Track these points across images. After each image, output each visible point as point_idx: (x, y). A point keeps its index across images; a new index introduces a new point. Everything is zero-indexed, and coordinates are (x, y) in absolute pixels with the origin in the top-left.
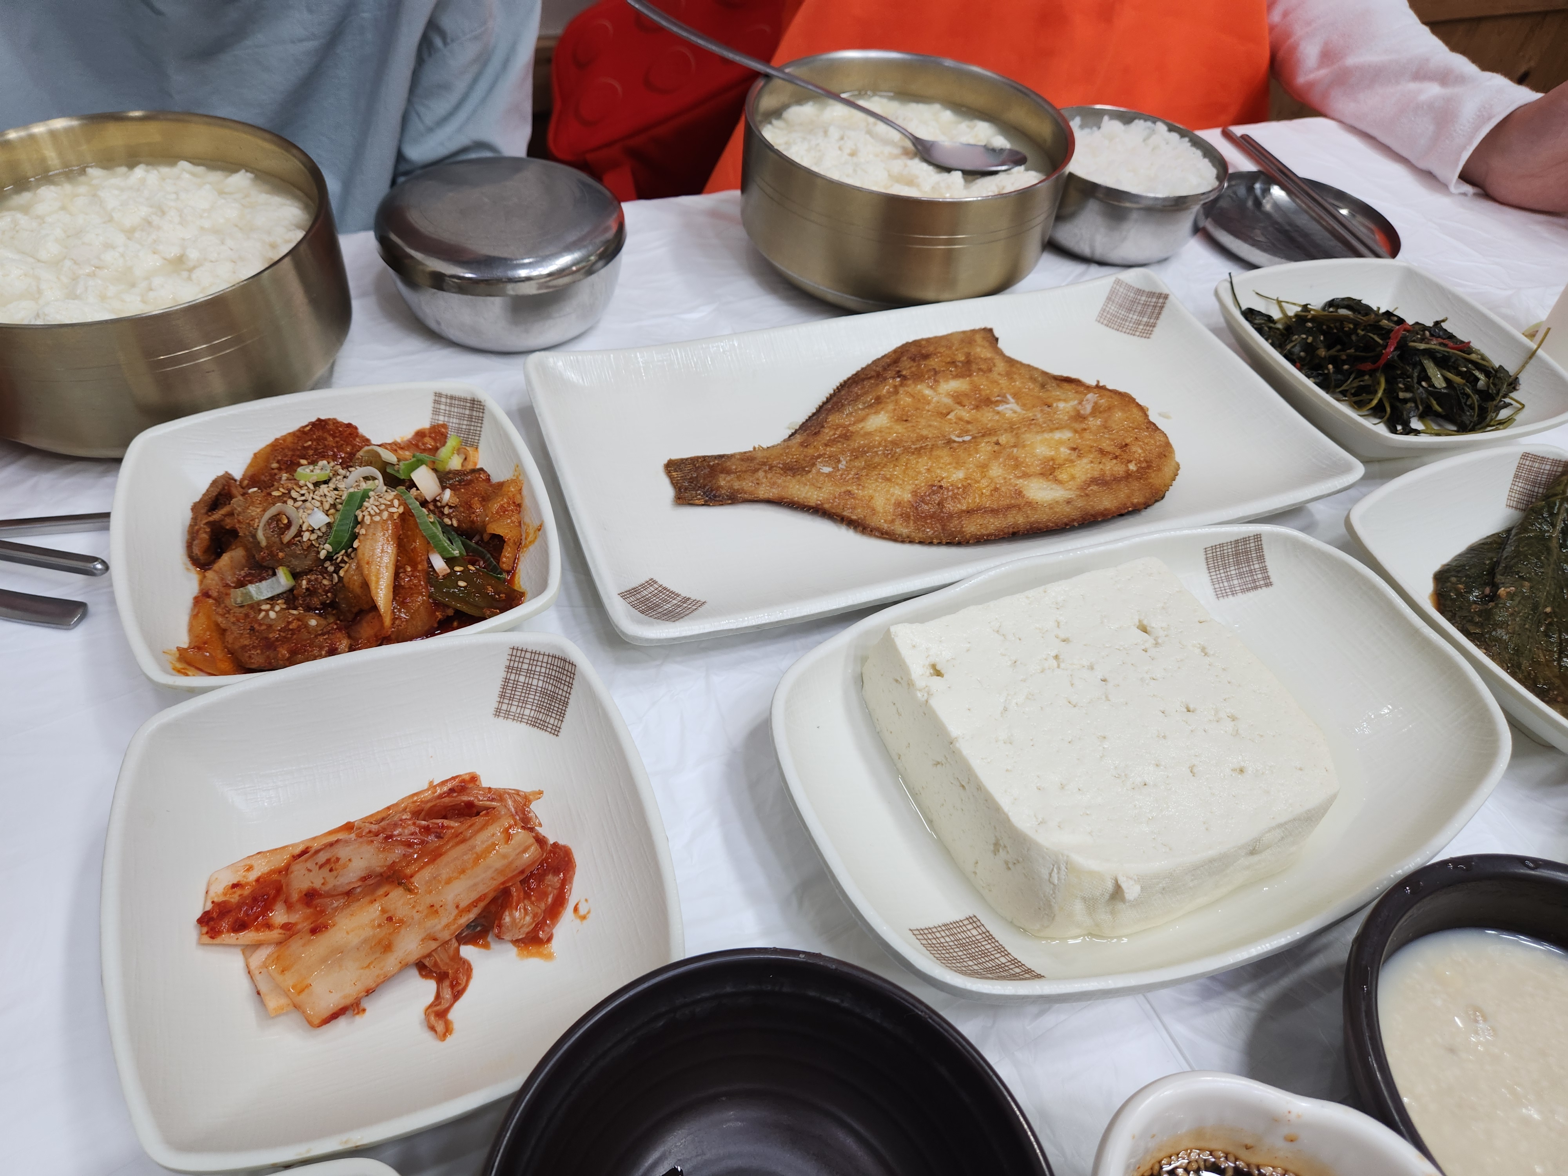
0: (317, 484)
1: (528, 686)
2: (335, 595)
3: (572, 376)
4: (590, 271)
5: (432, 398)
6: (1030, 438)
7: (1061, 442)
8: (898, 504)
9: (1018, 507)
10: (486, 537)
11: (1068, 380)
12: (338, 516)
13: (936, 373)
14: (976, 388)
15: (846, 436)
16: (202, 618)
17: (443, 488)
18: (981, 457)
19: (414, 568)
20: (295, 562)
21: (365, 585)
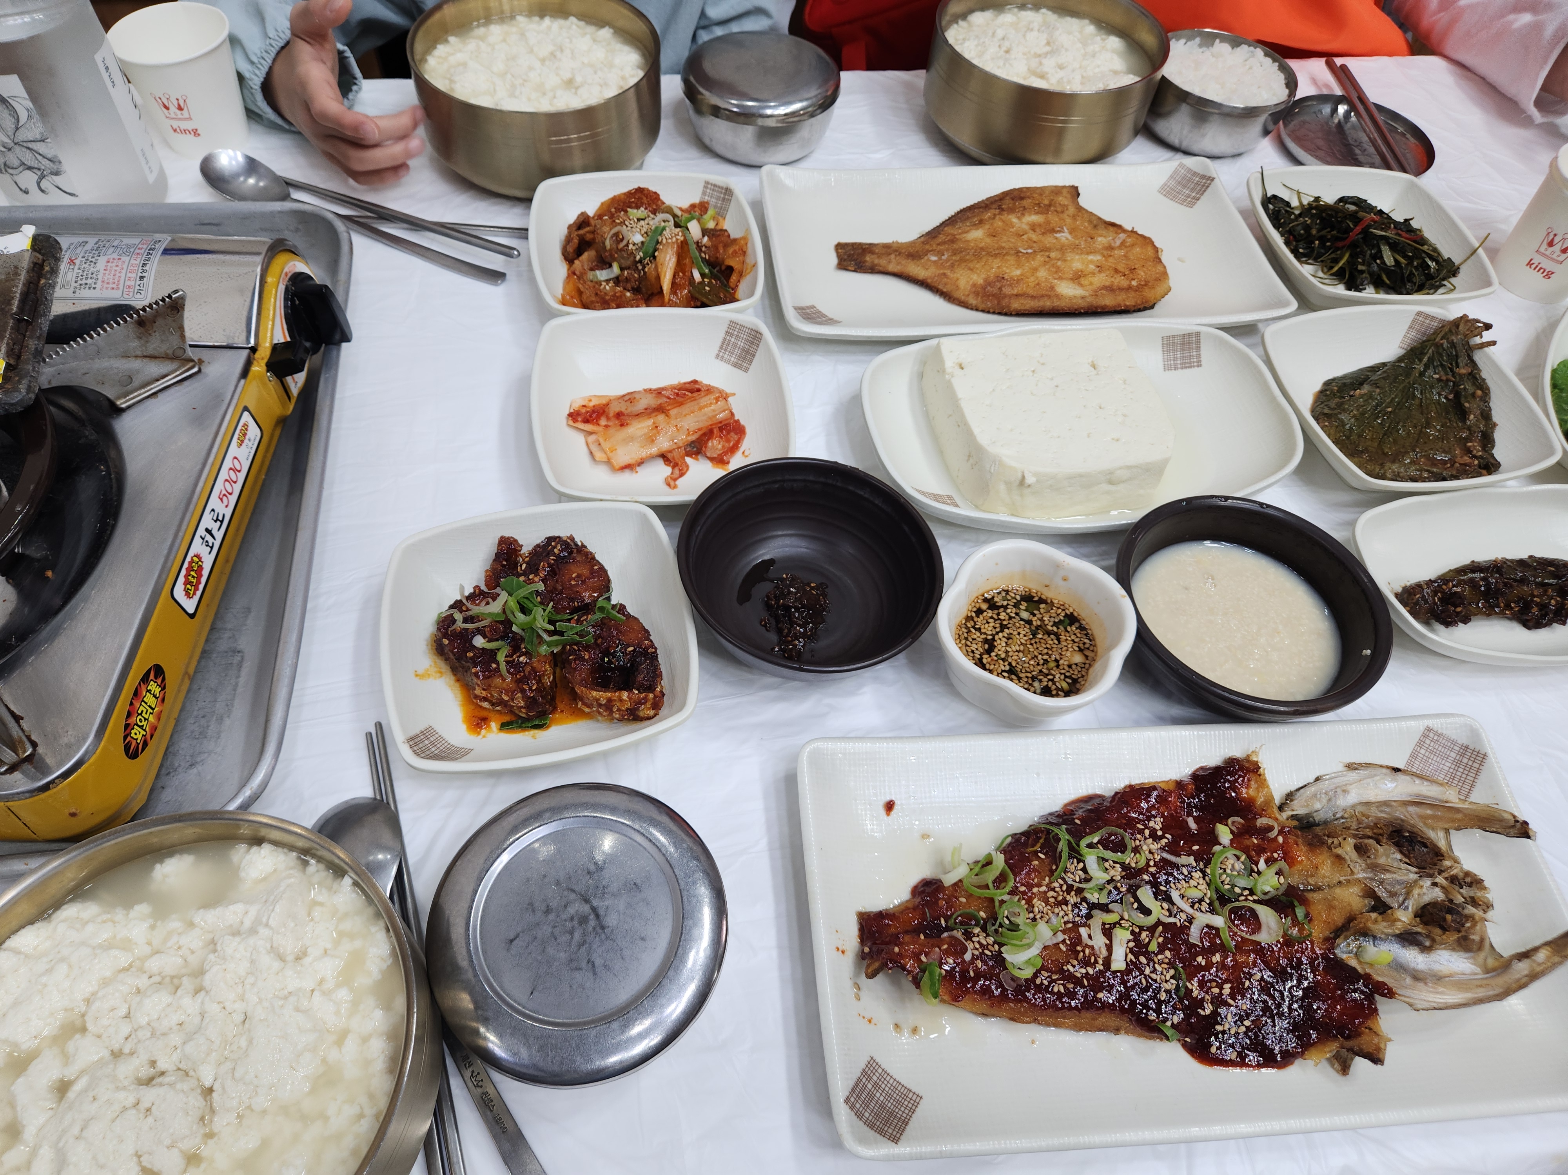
0: (639, 220)
1: (735, 345)
2: (640, 283)
3: (789, 182)
4: (812, 115)
5: (703, 184)
6: (1069, 256)
7: (1091, 262)
8: (974, 285)
9: (1049, 297)
10: (723, 268)
11: (1113, 225)
12: (648, 238)
13: (1025, 209)
14: (1048, 222)
15: (953, 241)
16: (571, 285)
17: (703, 236)
18: (1034, 264)
19: (684, 274)
20: (622, 261)
21: (658, 278)
